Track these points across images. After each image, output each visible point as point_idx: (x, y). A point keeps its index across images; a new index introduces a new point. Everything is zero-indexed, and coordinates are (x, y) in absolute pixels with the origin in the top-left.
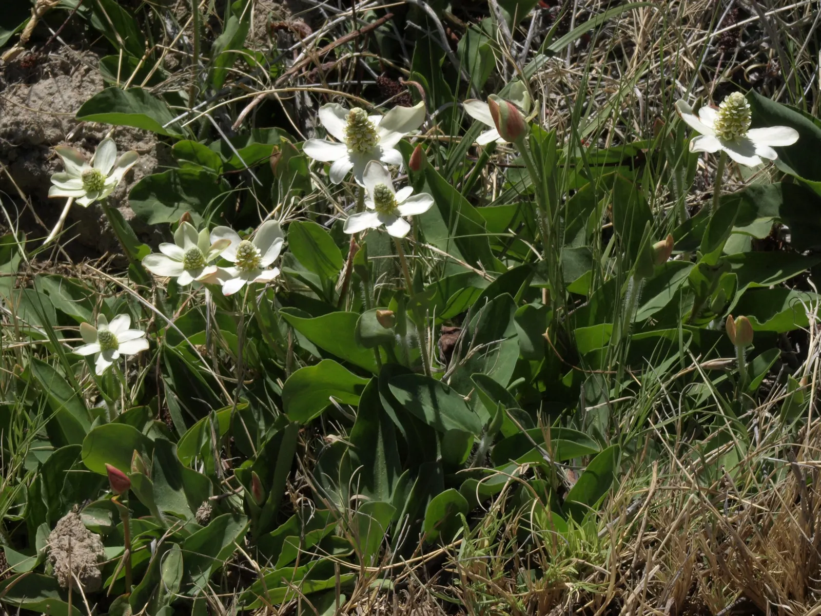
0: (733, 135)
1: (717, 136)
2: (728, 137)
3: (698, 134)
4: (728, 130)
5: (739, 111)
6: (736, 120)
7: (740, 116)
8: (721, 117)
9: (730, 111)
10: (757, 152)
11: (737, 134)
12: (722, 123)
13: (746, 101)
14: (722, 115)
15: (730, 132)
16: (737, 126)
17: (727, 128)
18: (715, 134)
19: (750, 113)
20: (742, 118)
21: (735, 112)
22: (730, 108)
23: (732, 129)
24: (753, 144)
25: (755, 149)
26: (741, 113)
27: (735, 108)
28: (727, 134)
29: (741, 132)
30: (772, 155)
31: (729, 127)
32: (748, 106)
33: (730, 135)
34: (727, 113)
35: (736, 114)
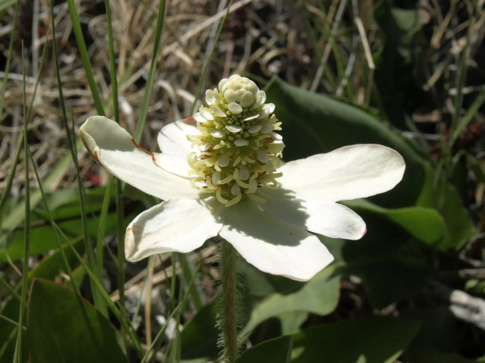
0: (243, 190)
1: (203, 196)
2: (229, 197)
3: (153, 201)
4: (227, 180)
5: (247, 126)
6: (244, 151)
7: (251, 138)
8: (203, 148)
9: (222, 130)
10: (311, 224)
11: (252, 188)
12: (208, 164)
13: (261, 96)
14: (204, 140)
15: (233, 182)
16: (248, 166)
17: (223, 175)
18: (196, 193)
19: (278, 126)
20: (258, 143)
21: (235, 130)
22: (223, 122)
23: (236, 176)
24: (297, 204)
25: (303, 217)
26: (255, 131)
27: (236, 120)
28: (226, 191)
29: (262, 177)
30: (351, 227)
31: (226, 171)
32: (270, 108)
33: (235, 191)
34: (217, 135)
35: (241, 136)
